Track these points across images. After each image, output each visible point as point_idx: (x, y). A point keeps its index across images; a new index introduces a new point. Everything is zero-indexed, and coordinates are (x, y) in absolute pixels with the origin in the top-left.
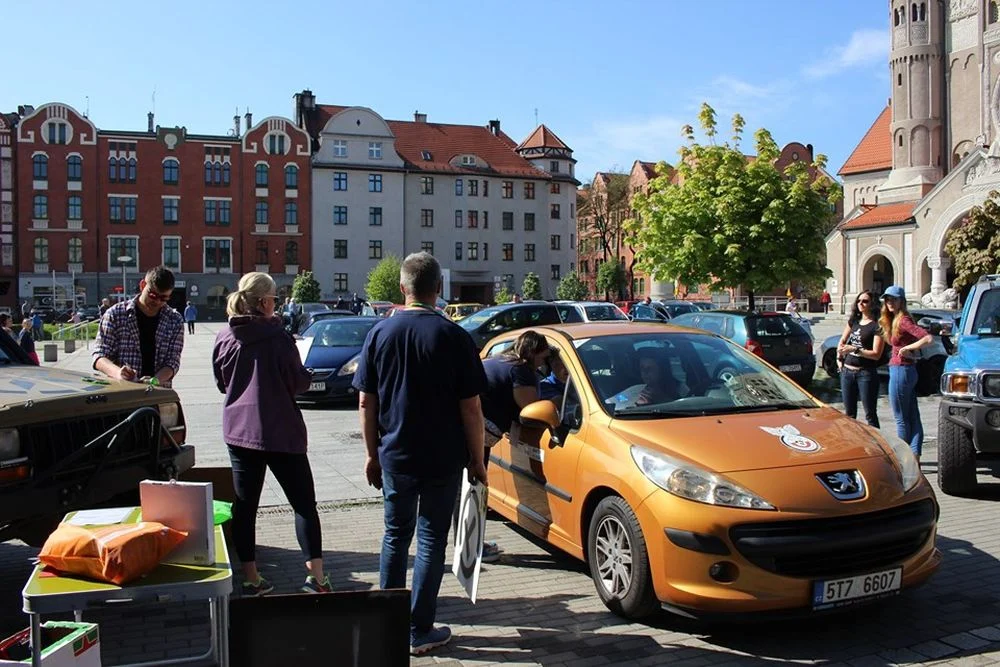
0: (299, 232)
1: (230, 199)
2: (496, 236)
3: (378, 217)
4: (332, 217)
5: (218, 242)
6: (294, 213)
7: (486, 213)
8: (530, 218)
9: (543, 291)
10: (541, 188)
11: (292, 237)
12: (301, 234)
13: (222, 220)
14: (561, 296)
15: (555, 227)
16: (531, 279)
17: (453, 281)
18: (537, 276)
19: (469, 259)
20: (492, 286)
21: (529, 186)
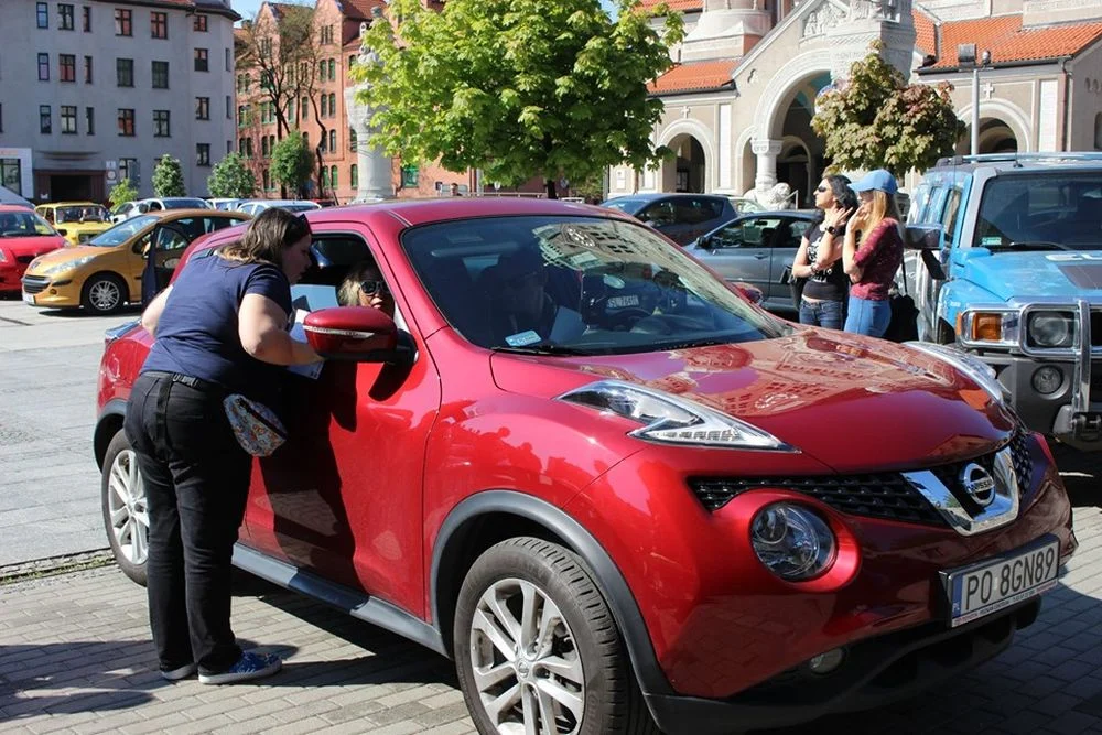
2: (107, 97)
7: (89, 59)
8: (161, 69)
9: (186, 185)
10: (175, 20)
15: (200, 84)
16: (167, 164)
17: (38, 167)
18: (177, 161)
19: (64, 133)
20: (102, 176)
21: (157, 18)
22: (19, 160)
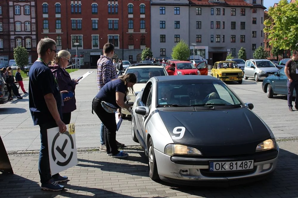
0: (146, 32)
1: (118, 19)
2: (228, 32)
3: (178, 25)
4: (159, 25)
5: (113, 37)
6: (144, 24)
7: (224, 22)
8: (243, 24)
9: (247, 55)
10: (247, 10)
11: (143, 34)
12: (146, 33)
13: (115, 28)
14: (255, 57)
15: (254, 27)
16: (242, 50)
17: (210, 51)
18: (245, 49)
19: (217, 42)
20: (226, 53)
21: (242, 10)
22: (205, 49)
